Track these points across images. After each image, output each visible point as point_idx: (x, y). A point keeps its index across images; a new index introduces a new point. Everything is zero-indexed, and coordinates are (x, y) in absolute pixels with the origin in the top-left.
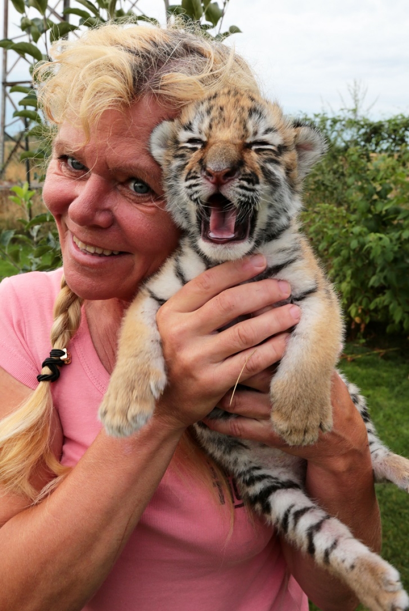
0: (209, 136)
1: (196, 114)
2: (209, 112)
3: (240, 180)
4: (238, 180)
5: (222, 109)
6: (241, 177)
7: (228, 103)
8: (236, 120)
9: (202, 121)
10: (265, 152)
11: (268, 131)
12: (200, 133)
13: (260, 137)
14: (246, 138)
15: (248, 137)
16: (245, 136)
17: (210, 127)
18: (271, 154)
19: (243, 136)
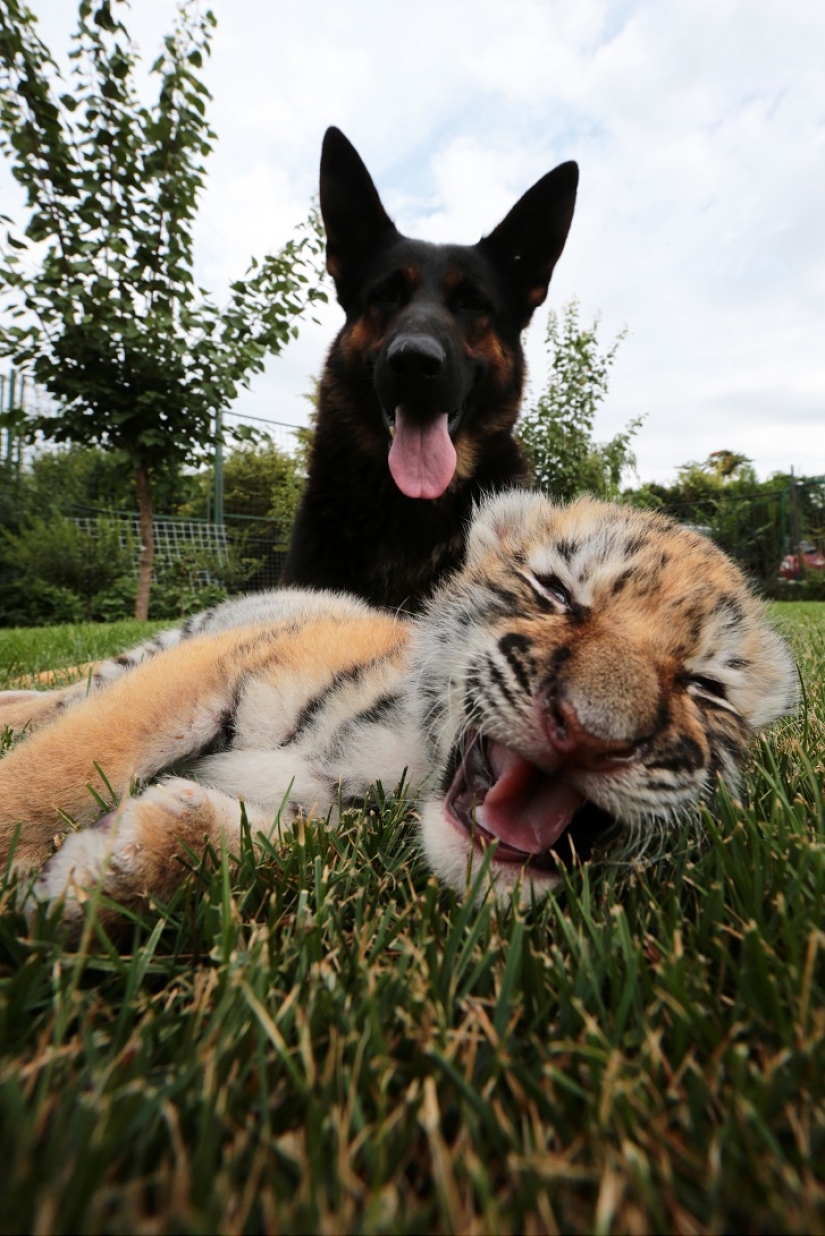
0: (603, 604)
1: (597, 532)
2: (632, 547)
3: (648, 767)
4: (641, 768)
5: (664, 560)
6: (651, 759)
7: (684, 556)
8: (681, 601)
9: (602, 558)
10: (720, 714)
11: (735, 663)
12: (581, 579)
13: (717, 670)
14: (687, 656)
15: (692, 656)
16: (686, 651)
17: (619, 585)
18: (733, 727)
19: (681, 648)
